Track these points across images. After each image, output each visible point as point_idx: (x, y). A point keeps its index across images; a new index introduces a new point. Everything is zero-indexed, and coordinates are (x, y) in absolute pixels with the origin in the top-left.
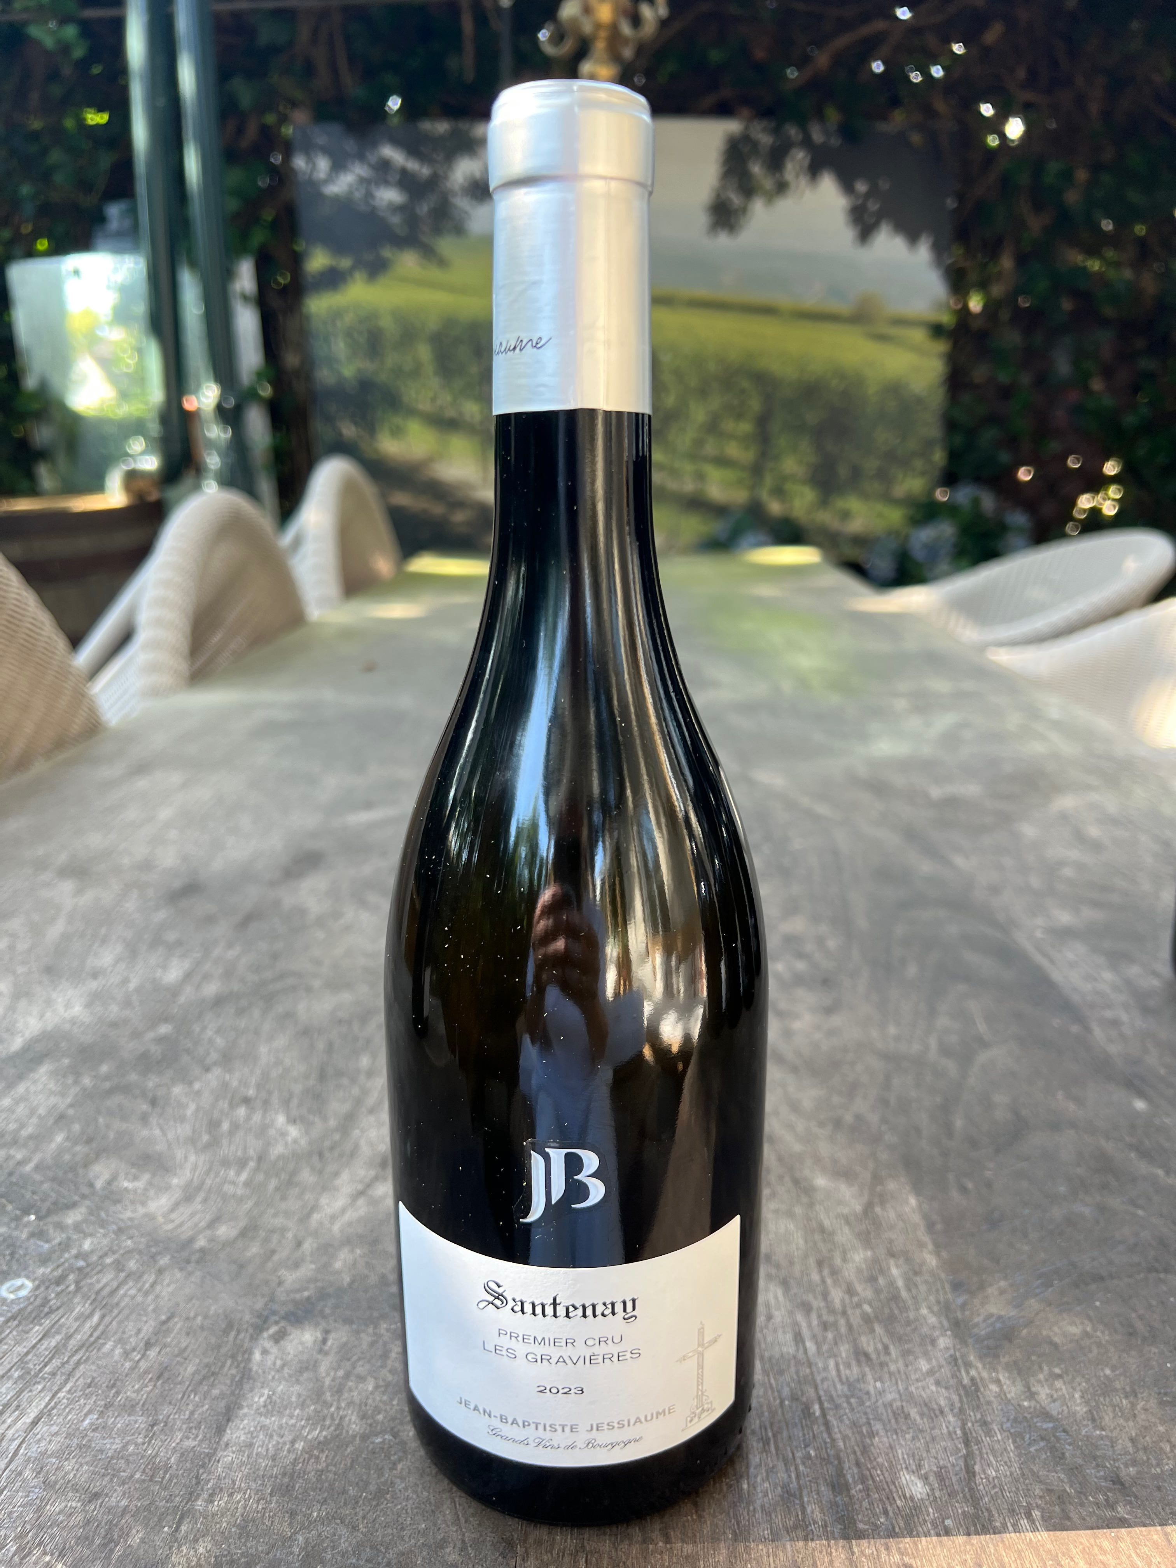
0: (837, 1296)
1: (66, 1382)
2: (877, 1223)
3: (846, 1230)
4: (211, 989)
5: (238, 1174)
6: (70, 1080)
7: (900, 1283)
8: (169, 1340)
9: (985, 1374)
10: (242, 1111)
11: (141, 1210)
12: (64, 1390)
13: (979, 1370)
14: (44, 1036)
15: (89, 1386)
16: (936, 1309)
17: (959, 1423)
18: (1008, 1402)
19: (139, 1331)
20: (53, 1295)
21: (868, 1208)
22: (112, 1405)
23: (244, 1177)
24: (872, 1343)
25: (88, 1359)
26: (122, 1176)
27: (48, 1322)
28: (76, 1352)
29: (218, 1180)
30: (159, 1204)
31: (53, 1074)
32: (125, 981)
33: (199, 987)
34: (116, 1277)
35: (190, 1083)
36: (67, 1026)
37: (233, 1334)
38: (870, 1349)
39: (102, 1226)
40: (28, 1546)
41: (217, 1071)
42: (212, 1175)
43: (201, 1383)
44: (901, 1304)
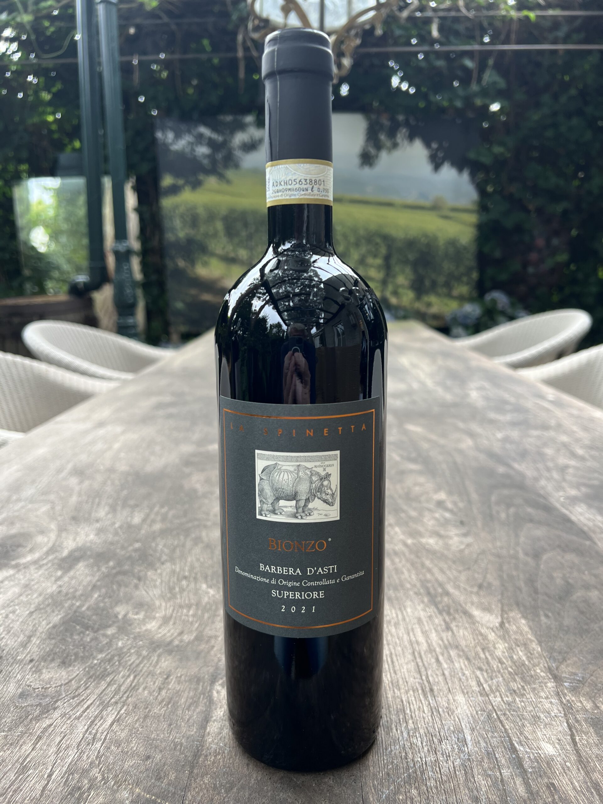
0: (495, 664)
1: (123, 706)
2: (507, 632)
3: (493, 634)
4: (157, 527)
5: (189, 611)
6: (95, 569)
7: (524, 658)
8: (170, 686)
9: (573, 699)
10: (184, 583)
11: (144, 628)
12: (123, 710)
13: (570, 697)
14: (78, 549)
15: (135, 708)
16: (544, 670)
17: (565, 721)
18: (587, 710)
19: (154, 683)
20: (108, 667)
21: (502, 624)
22: (148, 716)
23: (191, 612)
24: (516, 685)
25: (132, 696)
26: (131, 612)
27: (108, 679)
28: (125, 692)
29: (179, 614)
30: (152, 626)
31: (87, 566)
32: (114, 523)
33: (150, 526)
34: (138, 658)
35: (156, 570)
36: (88, 544)
37: (201, 684)
38: (516, 688)
39: (126, 635)
40: (120, 781)
41: (168, 565)
42: (175, 612)
43: (190, 706)
44: (527, 668)
